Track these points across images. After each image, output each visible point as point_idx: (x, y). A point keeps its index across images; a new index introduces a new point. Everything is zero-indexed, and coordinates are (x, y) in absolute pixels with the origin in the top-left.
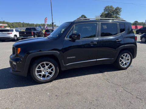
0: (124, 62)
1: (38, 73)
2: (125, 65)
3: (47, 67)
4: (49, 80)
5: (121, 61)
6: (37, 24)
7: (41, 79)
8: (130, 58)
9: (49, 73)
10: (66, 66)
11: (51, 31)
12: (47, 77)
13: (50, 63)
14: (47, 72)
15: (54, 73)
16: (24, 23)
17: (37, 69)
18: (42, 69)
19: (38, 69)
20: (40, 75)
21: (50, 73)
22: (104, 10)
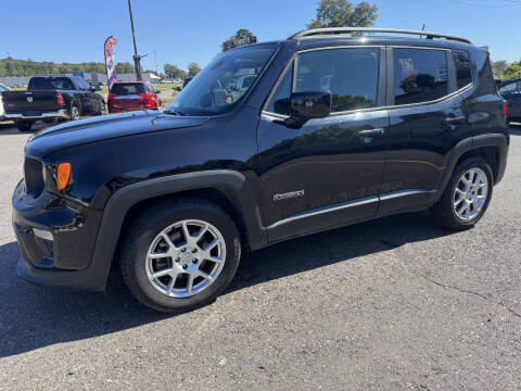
0: (468, 202)
1: (156, 270)
2: (468, 211)
3: (192, 241)
4: (205, 297)
5: (457, 196)
6: (64, 64)
7: (172, 294)
8: (484, 185)
9: (201, 268)
10: (270, 230)
11: (131, 89)
12: (194, 284)
13: (208, 224)
14: (196, 261)
15: (220, 263)
16: (9, 58)
17: (151, 255)
18: (173, 251)
19: (156, 251)
20: (165, 280)
21: (207, 267)
22: (316, 13)
